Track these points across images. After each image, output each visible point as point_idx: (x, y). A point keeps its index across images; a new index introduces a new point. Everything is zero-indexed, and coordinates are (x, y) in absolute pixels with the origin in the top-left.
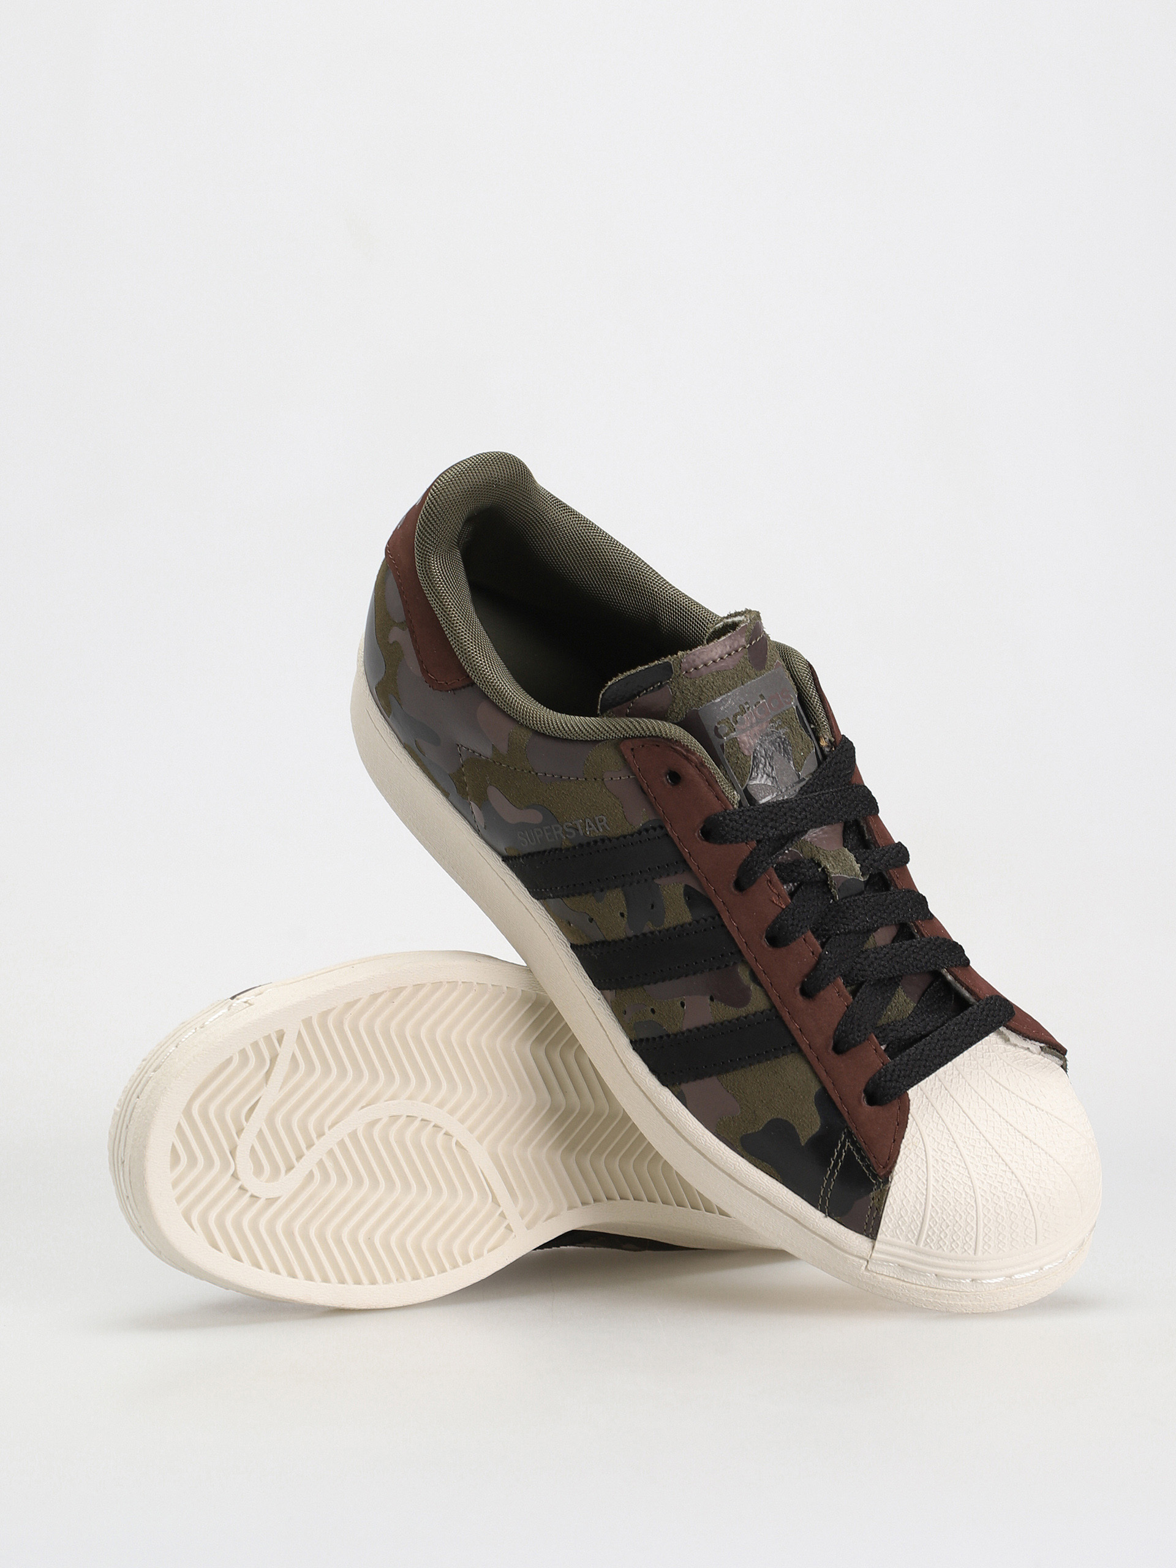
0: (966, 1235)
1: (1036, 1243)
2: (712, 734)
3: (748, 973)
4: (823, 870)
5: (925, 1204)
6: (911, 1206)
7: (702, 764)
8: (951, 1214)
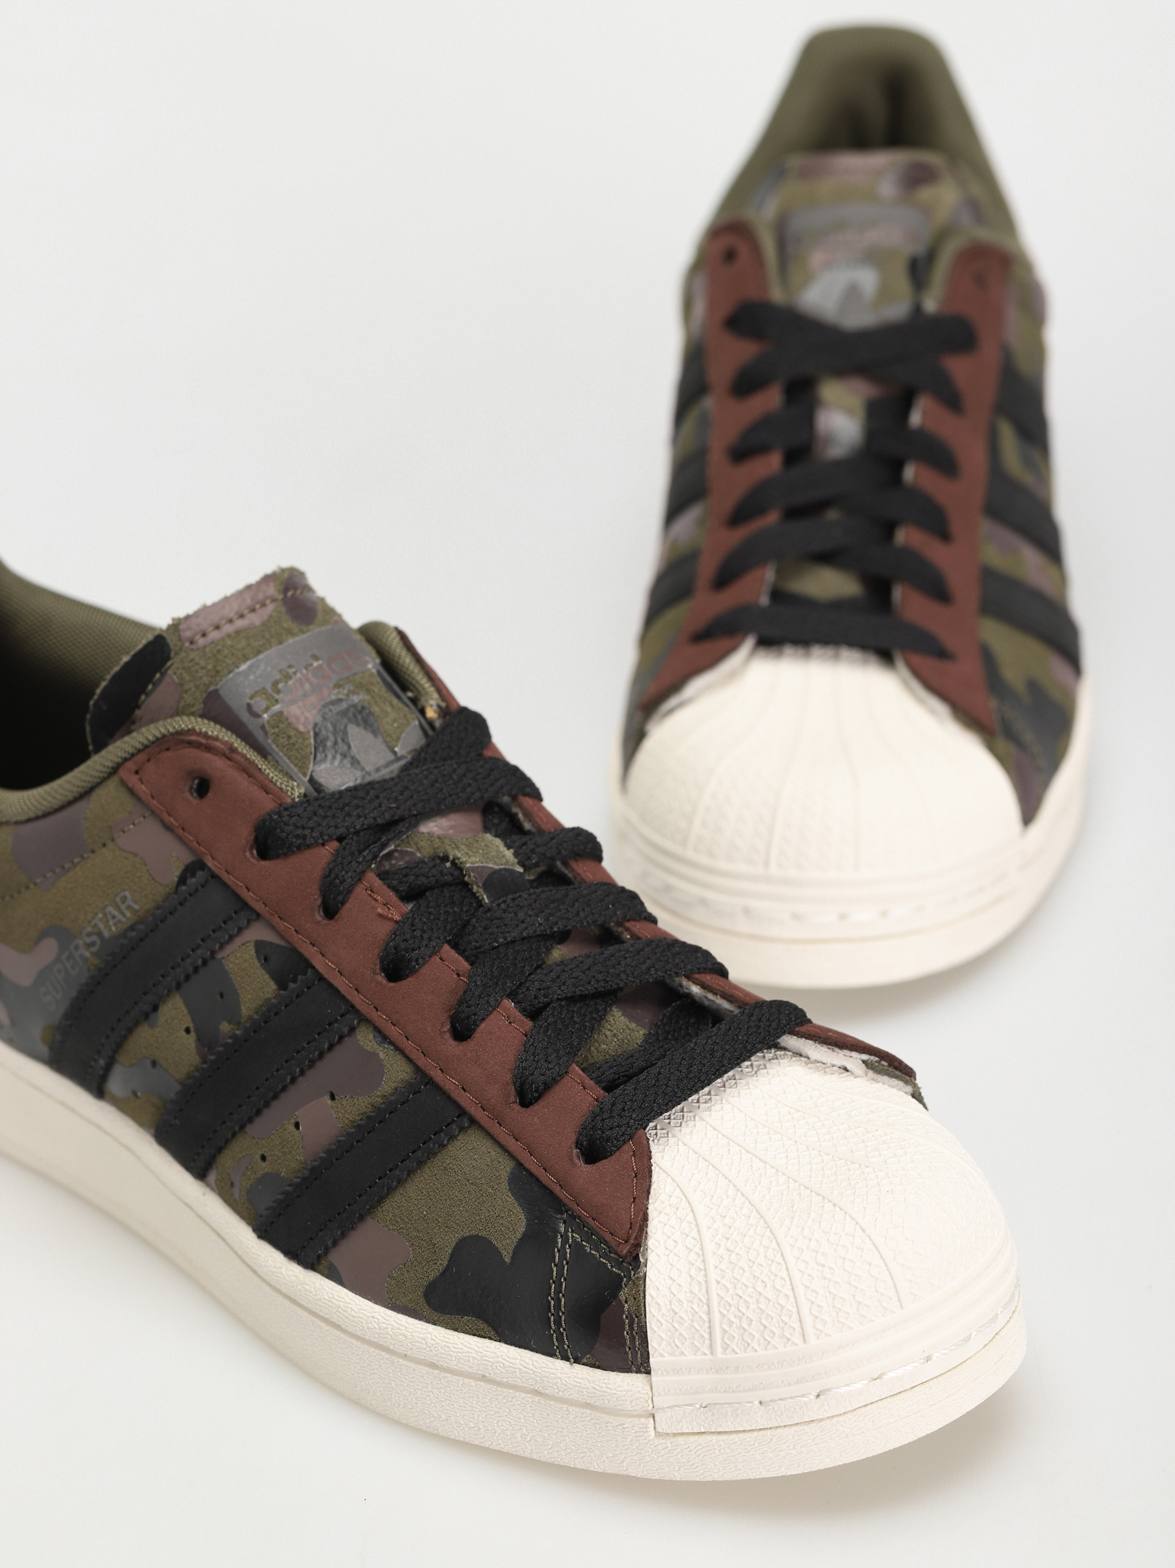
0: (781, 1311)
1: (901, 1306)
2: (245, 717)
3: (371, 1036)
4: (453, 863)
5: (706, 1282)
6: (686, 1292)
7: (233, 750)
8: (749, 1285)
